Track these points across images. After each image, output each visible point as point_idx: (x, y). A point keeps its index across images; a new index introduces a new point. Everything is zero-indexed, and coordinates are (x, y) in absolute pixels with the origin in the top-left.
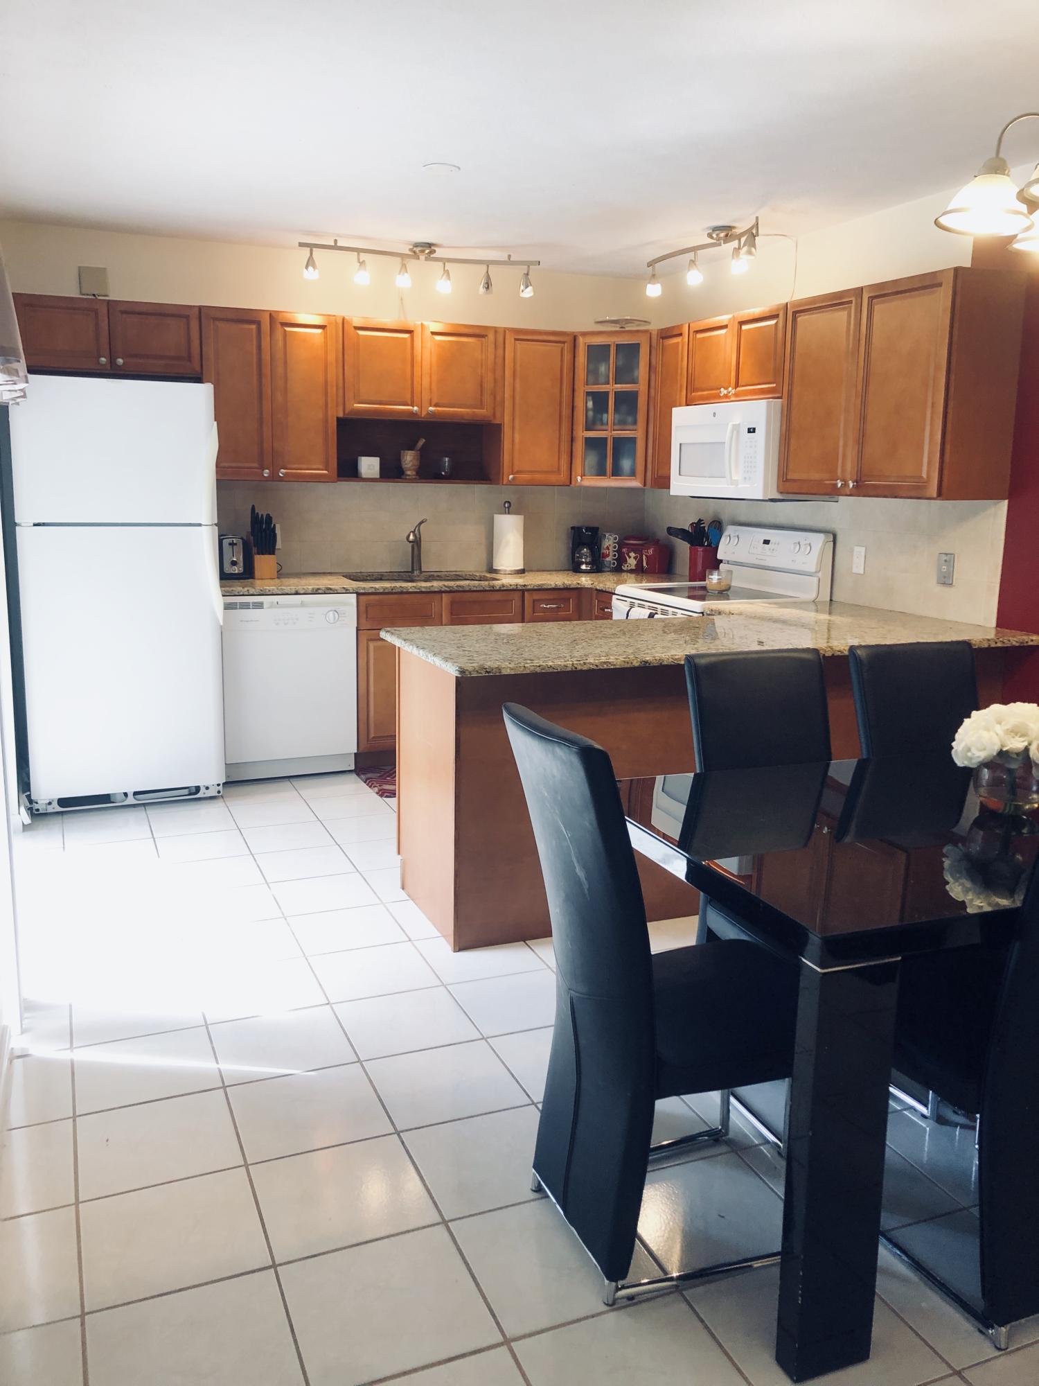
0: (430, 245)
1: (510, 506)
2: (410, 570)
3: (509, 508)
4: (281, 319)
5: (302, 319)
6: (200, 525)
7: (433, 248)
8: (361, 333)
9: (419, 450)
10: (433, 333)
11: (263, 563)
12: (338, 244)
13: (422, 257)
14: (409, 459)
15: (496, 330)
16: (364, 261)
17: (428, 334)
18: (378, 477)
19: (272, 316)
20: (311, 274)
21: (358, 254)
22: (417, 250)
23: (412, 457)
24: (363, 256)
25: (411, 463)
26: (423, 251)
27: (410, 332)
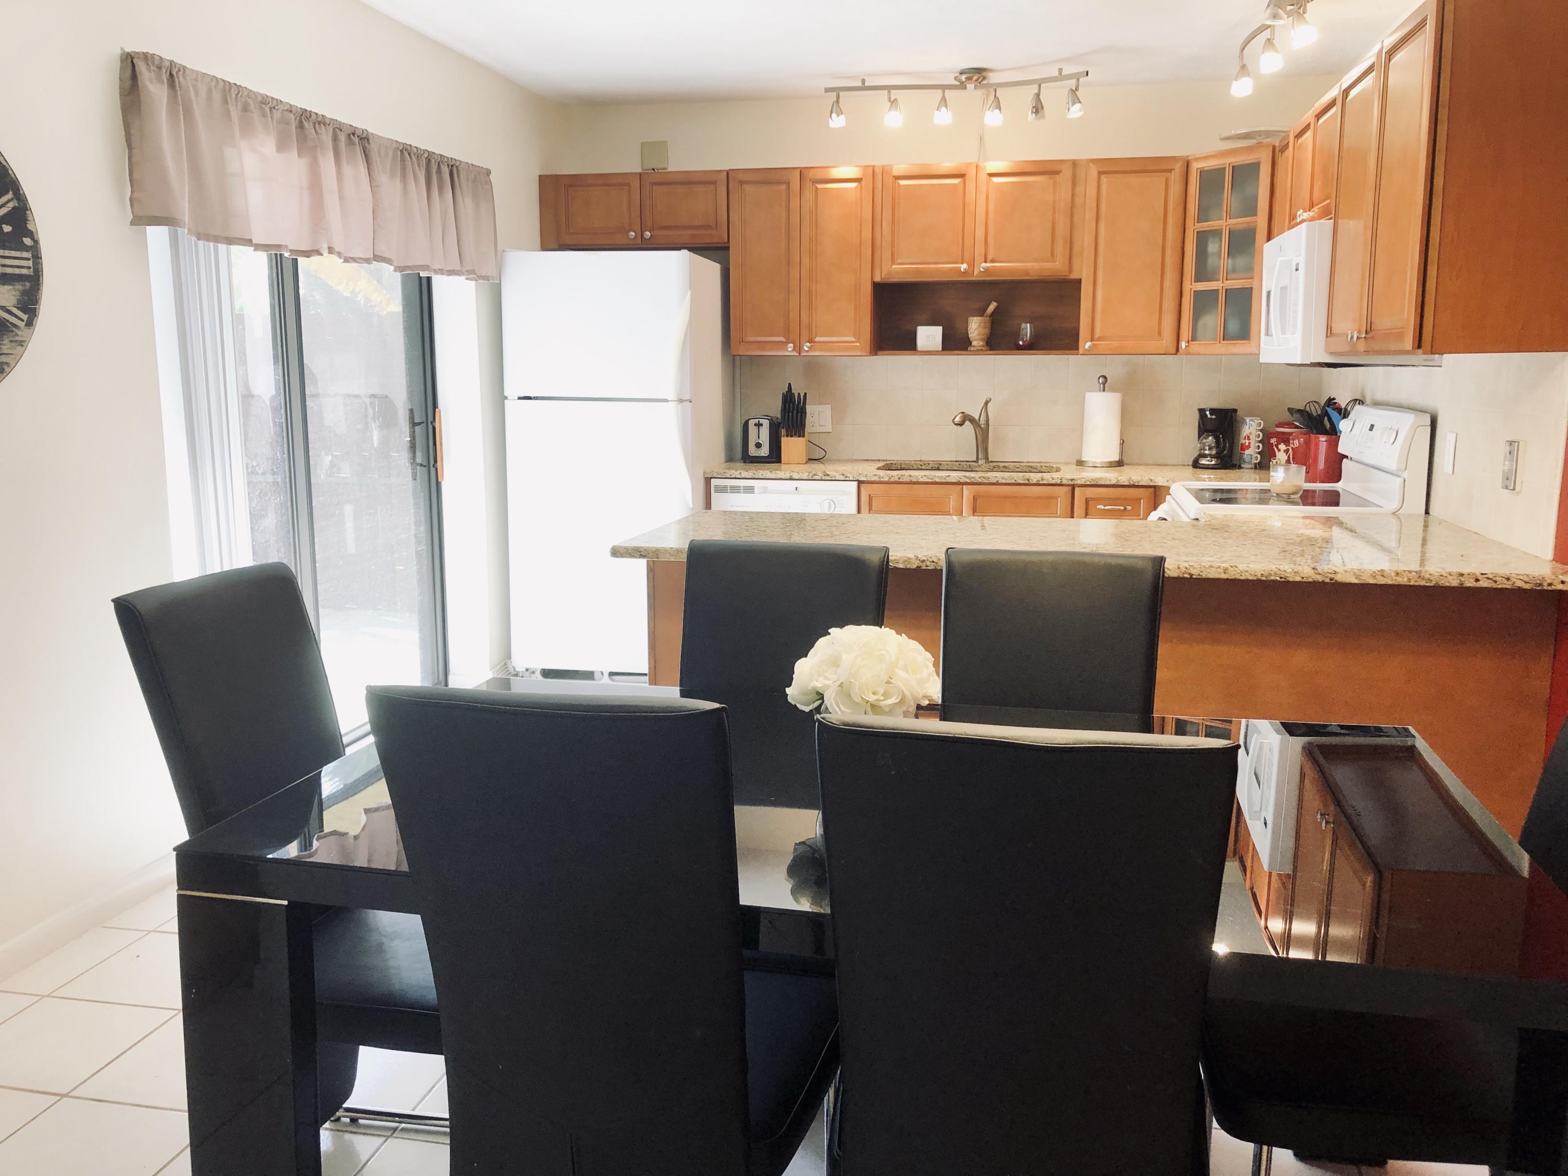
0: (979, 71)
1: (1106, 381)
2: (975, 460)
3: (1104, 384)
4: (812, 174)
5: (837, 173)
6: (666, 401)
7: (984, 74)
8: (903, 182)
9: (990, 316)
10: (991, 175)
11: (791, 446)
12: (866, 84)
13: (970, 86)
14: (976, 327)
15: (1074, 164)
16: (896, 99)
17: (983, 176)
18: (941, 349)
19: (802, 172)
20: (837, 122)
21: (889, 92)
22: (963, 77)
23: (977, 324)
24: (895, 94)
25: (976, 332)
26: (969, 79)
27: (962, 176)
